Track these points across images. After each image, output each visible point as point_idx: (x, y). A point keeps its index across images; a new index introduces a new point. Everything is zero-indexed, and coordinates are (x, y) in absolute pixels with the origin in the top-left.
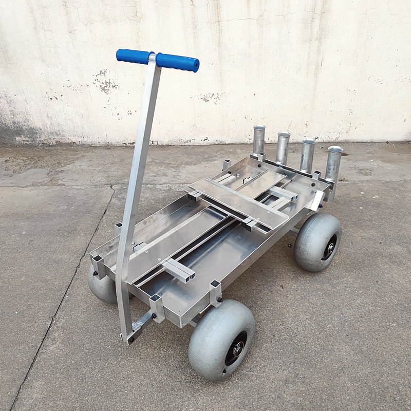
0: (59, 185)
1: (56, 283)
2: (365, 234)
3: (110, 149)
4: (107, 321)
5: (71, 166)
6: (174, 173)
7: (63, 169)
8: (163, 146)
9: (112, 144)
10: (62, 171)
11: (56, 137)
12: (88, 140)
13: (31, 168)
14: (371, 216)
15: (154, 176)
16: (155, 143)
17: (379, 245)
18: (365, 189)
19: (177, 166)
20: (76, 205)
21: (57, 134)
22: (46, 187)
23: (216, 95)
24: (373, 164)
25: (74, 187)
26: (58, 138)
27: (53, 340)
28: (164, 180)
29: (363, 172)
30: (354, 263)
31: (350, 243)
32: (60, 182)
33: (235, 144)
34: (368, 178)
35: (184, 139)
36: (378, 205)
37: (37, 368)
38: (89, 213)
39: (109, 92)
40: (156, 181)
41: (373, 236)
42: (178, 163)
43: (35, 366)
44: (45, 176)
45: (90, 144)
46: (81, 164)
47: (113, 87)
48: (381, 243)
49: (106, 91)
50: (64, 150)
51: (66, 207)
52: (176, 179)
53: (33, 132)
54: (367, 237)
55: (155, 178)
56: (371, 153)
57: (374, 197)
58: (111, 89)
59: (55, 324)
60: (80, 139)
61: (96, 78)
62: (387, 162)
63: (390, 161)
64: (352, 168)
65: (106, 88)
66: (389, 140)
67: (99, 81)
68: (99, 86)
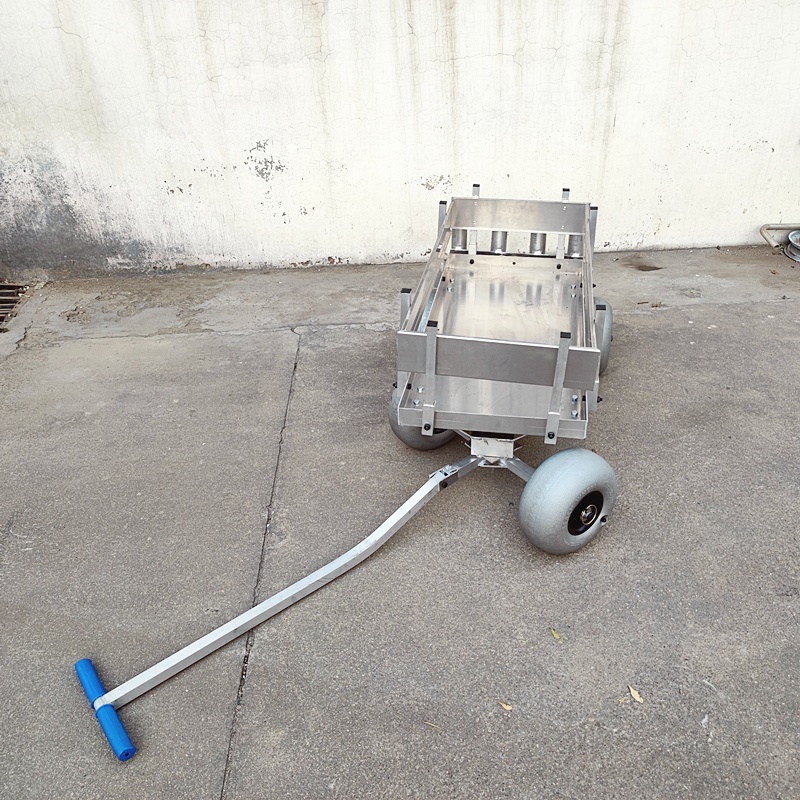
0: (204, 330)
1: (256, 465)
2: (704, 378)
3: (268, 273)
4: (352, 506)
5: (212, 302)
6: (388, 306)
7: (201, 306)
8: (357, 265)
9: (271, 265)
10: (201, 310)
11: (177, 256)
12: (231, 260)
13: (146, 307)
14: (708, 353)
15: (357, 312)
16: (345, 262)
17: (726, 392)
18: (694, 316)
19: (390, 296)
20: (244, 358)
21: (179, 252)
22: (183, 335)
23: (446, 179)
24: (700, 280)
25: (231, 333)
26: (180, 258)
27: (280, 534)
28: (374, 317)
29: (688, 292)
30: (694, 416)
32: (204, 327)
34: (696, 300)
35: (393, 254)
36: (717, 338)
37: (270, 567)
38: (270, 370)
39: (270, 177)
40: (361, 318)
41: (715, 379)
42: (389, 290)
43: (265, 566)
44: (175, 318)
45: (235, 266)
46: (229, 298)
47: (278, 168)
48: (728, 388)
49: (265, 176)
50: (190, 277)
51: (229, 362)
52: (394, 315)
53: (138, 249)
54: (707, 381)
55: (359, 315)
56: (696, 264)
57: (709, 328)
58: (273, 172)
59: (275, 515)
60: (218, 259)
61: (250, 155)
62: (721, 277)
63: (726, 276)
64: (668, 287)
65: (265, 171)
66: (721, 243)
67: (254, 159)
68: (253, 168)
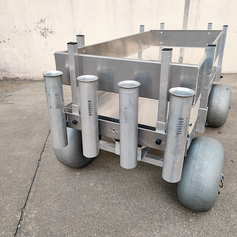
0: (9, 104)
1: (20, 176)
5: (17, 92)
10: (10, 96)
12: (29, 76)
20: (27, 115)
21: (4, 71)
26: (4, 75)
27: (27, 234)
38: (40, 120)
39: (47, 36)
45: (31, 79)
46: (26, 90)
47: (51, 32)
51: (18, 117)
60: (23, 75)
61: (37, 25)
65: (45, 33)
67: (39, 27)
68: (39, 32)
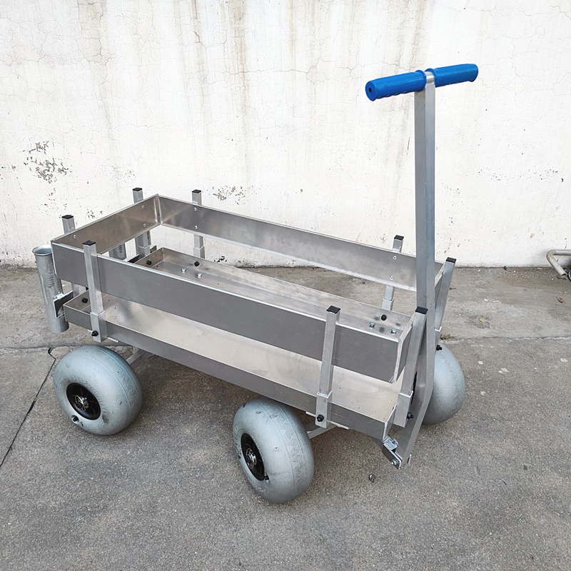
2: (498, 449)
12: (15, 258)
14: (501, 410)
17: (523, 472)
18: (484, 354)
23: (238, 190)
24: (488, 306)
29: (476, 321)
31: (475, 469)
33: (270, 267)
34: (484, 332)
36: (509, 386)
41: (509, 451)
45: (20, 264)
48: (525, 468)
49: (47, 178)
54: (500, 455)
56: (484, 286)
57: (500, 372)
58: (56, 174)
60: (2, 257)
61: (29, 156)
62: (511, 304)
63: (514, 302)
64: (457, 313)
65: (47, 173)
66: (508, 263)
67: (34, 160)
68: (34, 169)
